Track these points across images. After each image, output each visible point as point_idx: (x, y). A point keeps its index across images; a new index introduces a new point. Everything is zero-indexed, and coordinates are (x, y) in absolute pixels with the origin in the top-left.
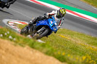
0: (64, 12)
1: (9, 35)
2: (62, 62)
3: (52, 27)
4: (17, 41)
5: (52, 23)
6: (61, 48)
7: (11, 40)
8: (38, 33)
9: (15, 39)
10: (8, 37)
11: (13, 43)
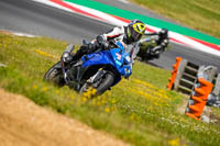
0: (141, 30)
2: (41, 105)
3: (122, 66)
5: (119, 57)
6: (38, 76)
8: (90, 84)
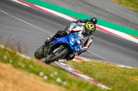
0: (91, 28)
1: (56, 77)
3: (74, 46)
4: (69, 85)
5: (73, 40)
7: (60, 84)
9: (65, 83)
10: (55, 80)
11: (63, 89)
